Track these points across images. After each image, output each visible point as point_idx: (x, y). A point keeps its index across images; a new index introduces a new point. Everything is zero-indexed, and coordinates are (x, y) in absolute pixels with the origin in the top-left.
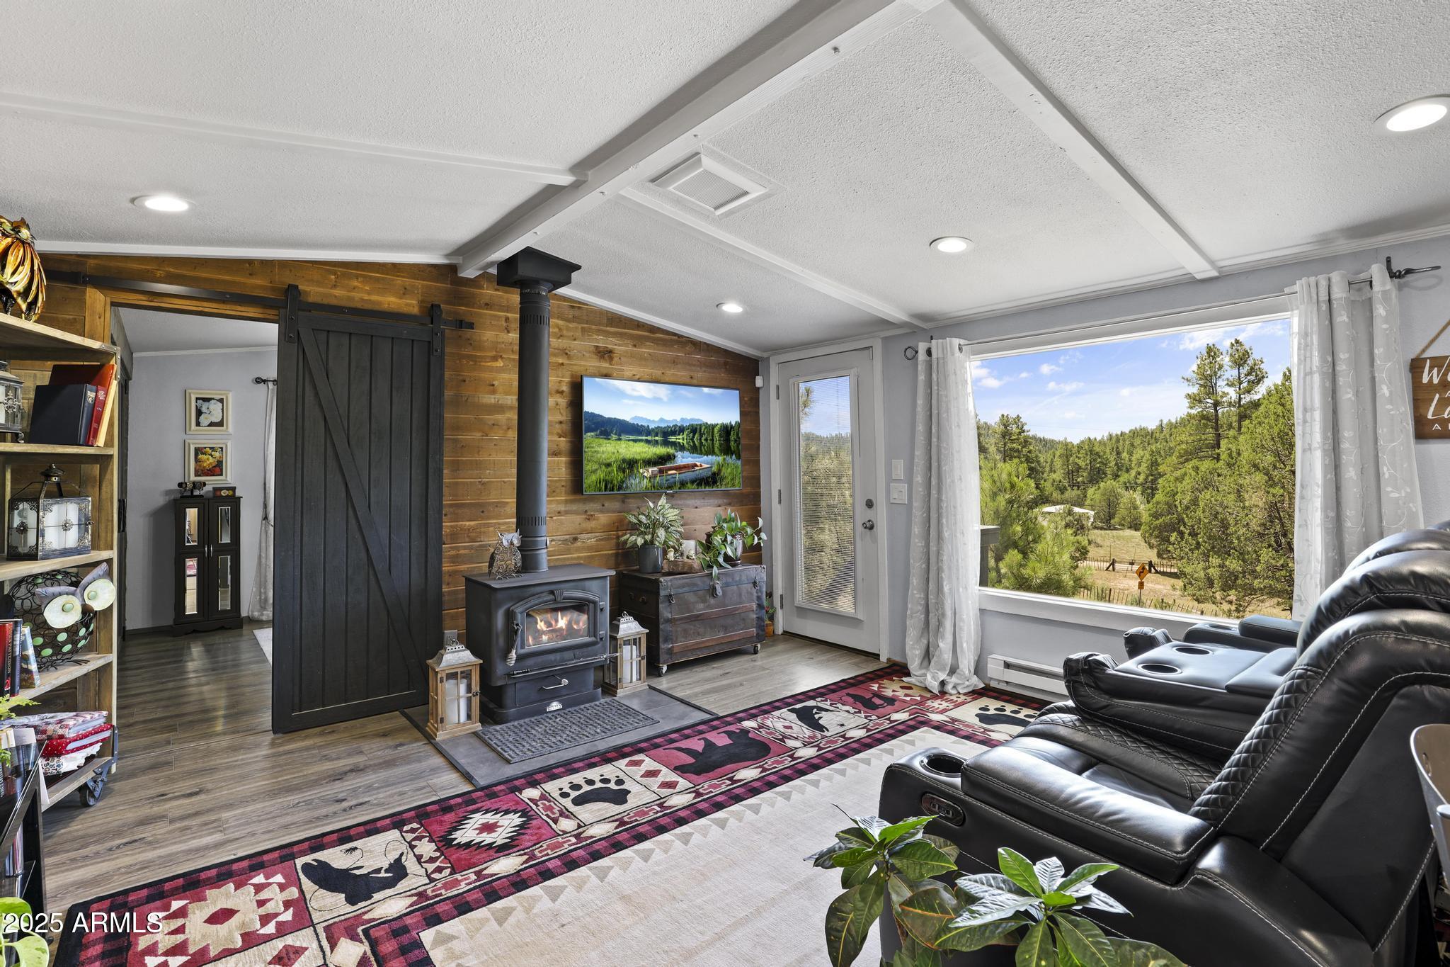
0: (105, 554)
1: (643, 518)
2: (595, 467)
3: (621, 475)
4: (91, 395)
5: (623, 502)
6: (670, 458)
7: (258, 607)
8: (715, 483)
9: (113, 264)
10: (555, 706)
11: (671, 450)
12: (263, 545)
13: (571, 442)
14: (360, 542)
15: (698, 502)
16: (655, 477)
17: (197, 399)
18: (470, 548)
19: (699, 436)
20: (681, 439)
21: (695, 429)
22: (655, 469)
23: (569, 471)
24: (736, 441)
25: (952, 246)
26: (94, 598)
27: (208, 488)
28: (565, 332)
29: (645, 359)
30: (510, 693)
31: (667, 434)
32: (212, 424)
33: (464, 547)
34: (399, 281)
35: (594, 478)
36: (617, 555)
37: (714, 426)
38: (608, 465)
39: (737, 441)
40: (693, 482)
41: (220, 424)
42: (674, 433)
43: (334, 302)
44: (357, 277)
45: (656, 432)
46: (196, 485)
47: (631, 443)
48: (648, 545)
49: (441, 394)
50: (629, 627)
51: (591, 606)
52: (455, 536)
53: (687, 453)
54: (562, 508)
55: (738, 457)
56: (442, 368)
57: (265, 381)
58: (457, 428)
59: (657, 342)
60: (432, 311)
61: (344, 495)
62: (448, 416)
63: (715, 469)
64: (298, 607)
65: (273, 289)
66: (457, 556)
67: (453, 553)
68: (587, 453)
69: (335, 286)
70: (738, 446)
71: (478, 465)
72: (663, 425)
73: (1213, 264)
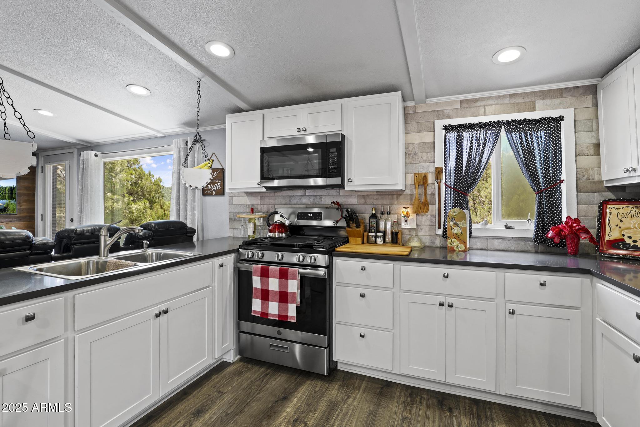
8: (5, 212)
24: (15, 194)
63: (5, 206)
73: (158, 131)
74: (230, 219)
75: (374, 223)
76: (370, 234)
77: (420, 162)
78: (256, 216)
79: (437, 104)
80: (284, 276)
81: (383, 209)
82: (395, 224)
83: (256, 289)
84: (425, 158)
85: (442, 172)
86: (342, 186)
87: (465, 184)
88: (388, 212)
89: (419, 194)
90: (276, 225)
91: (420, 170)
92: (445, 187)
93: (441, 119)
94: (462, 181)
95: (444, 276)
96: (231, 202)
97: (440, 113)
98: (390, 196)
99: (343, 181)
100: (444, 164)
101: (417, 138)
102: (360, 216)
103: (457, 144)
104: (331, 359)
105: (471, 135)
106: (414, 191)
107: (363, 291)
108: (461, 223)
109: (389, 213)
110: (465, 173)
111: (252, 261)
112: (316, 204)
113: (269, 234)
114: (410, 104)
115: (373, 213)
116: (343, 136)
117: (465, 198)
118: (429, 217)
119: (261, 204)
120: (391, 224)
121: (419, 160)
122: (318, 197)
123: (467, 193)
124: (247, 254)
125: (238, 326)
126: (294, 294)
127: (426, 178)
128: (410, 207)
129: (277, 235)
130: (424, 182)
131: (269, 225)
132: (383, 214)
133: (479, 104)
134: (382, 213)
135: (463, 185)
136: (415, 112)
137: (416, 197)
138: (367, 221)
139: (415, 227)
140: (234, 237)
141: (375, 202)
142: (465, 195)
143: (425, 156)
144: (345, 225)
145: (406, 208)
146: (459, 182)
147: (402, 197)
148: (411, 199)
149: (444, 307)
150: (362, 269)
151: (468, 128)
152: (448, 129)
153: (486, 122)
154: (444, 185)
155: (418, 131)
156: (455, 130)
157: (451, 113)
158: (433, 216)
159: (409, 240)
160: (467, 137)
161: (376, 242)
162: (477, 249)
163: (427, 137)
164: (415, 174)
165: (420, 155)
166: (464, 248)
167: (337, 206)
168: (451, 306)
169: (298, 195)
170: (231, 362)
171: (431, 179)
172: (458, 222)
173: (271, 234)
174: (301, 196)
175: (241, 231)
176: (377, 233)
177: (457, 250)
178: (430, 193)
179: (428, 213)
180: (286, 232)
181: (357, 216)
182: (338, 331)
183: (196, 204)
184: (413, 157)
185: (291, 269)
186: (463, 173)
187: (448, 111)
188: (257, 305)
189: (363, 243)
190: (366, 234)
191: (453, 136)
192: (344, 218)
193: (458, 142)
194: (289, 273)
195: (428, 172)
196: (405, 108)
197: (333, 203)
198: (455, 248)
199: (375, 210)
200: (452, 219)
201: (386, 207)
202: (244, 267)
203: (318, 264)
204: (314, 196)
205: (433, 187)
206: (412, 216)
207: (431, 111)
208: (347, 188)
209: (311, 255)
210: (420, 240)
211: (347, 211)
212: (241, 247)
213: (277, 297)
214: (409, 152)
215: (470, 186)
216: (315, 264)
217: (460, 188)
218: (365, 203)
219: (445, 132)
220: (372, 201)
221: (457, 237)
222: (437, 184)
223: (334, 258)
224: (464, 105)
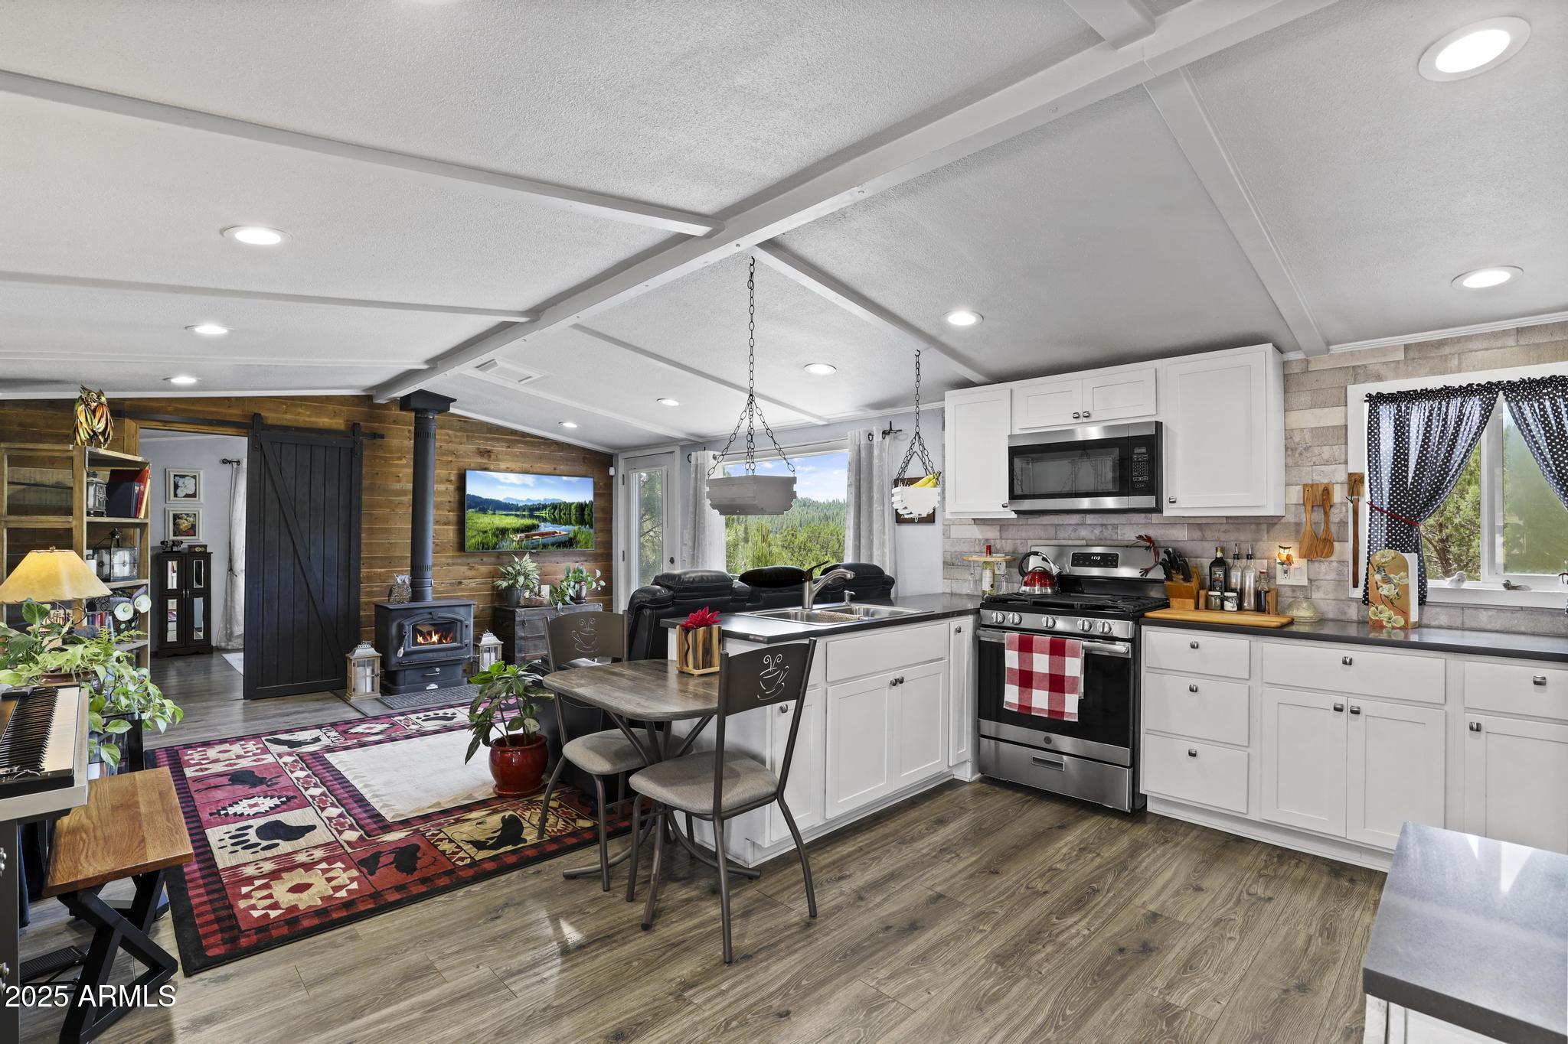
0: (144, 581)
1: (510, 569)
2: (475, 533)
3: (495, 539)
4: (137, 488)
5: (498, 558)
6: (534, 527)
7: (224, 639)
8: (571, 545)
9: (141, 403)
10: (434, 686)
11: (535, 522)
12: (229, 591)
13: (458, 515)
14: (303, 580)
15: (559, 559)
16: (523, 540)
17: (175, 476)
18: (381, 586)
19: (559, 512)
20: (544, 513)
21: (555, 507)
22: (523, 535)
23: (455, 536)
24: (589, 515)
25: (670, 402)
26: (140, 605)
27: (184, 546)
28: (453, 439)
29: (517, 456)
30: (401, 676)
31: (532, 510)
32: (187, 496)
33: (377, 586)
34: (331, 407)
35: (473, 541)
36: (492, 595)
37: (571, 504)
38: (485, 532)
39: (591, 515)
40: (553, 545)
41: (194, 495)
42: (538, 509)
43: (285, 423)
44: (301, 406)
45: (524, 508)
46: (174, 543)
47: (503, 517)
48: (511, 588)
49: (360, 483)
50: (489, 639)
51: (459, 623)
52: (370, 578)
53: (548, 524)
54: (450, 561)
55: (591, 527)
56: (361, 466)
57: (230, 462)
58: (372, 506)
59: (526, 443)
60: (354, 428)
61: (292, 549)
62: (365, 497)
63: (571, 535)
64: (261, 620)
65: (244, 416)
66: (372, 592)
67: (368, 589)
68: (469, 523)
69: (286, 413)
70: (591, 518)
71: (387, 531)
72: (530, 504)
73: (820, 418)
74: (945, 563)
75: (1219, 573)
76: (1211, 593)
77: (1317, 463)
78: (998, 558)
79: (1352, 353)
80: (1057, 649)
81: (1240, 549)
82: (1262, 576)
83: (1010, 669)
84: (1326, 456)
85: (1363, 482)
86: (1158, 509)
87: (1413, 504)
88: (1248, 555)
89: (1315, 523)
90: (1035, 573)
91: (1315, 477)
92: (1371, 509)
93: (1363, 382)
94: (1407, 498)
95: (1345, 662)
96: (946, 535)
97: (1359, 371)
98: (1253, 527)
99: (1159, 501)
100: (1367, 467)
101: (1308, 419)
102: (1192, 562)
103: (1396, 428)
104: (1136, 790)
105: (1427, 411)
106: (1303, 518)
107: (1195, 682)
108: (1397, 577)
109: (1249, 557)
110: (1412, 484)
111: (1001, 628)
112: (1106, 539)
113: (1024, 588)
114: (1292, 356)
115: (1218, 556)
116: (1159, 425)
117: (1412, 530)
118: (1335, 564)
119: (1001, 538)
120: (1255, 577)
121: (1314, 459)
122: (1110, 527)
123: (1417, 522)
124: (996, 616)
125: (977, 727)
126: (1075, 679)
127: (1328, 493)
128: (1297, 545)
129: (1037, 590)
130: (1323, 500)
131: (1023, 573)
132: (1238, 559)
133: (1446, 350)
134: (1237, 557)
135: (1408, 507)
136: (1306, 371)
137: (1306, 528)
138: (1207, 571)
139: (1305, 582)
140: (952, 594)
141: (1223, 537)
142: (1412, 524)
143: (1326, 452)
144: (1163, 576)
145: (1285, 548)
146: (1399, 500)
147: (1277, 527)
148: (1298, 532)
149: (1344, 714)
150: (1193, 647)
151: (1420, 397)
152: (1376, 400)
153: (1460, 386)
154: (1368, 507)
155: (1313, 406)
156: (1391, 402)
157: (1382, 370)
158: (1342, 562)
159: (1290, 606)
160: (1417, 416)
161: (1222, 607)
162: (1440, 627)
163: (1331, 417)
164: (1305, 486)
165: (1316, 450)
166: (1402, 623)
167: (1148, 544)
168: (1356, 712)
169: (1070, 522)
170: (967, 780)
171: (1339, 495)
172: (1392, 576)
173: (1028, 589)
174: (1078, 524)
175: (970, 583)
176: (1226, 591)
177: (1390, 625)
178: (1337, 520)
179: (1333, 558)
180: (1052, 585)
181: (1185, 561)
182: (1149, 745)
183: (887, 537)
184: (1301, 454)
185: (1069, 642)
186: (1409, 484)
187: (1377, 367)
188: (1012, 695)
189: (1197, 607)
190: (1202, 593)
191: (1387, 413)
192: (1161, 564)
193: (1399, 425)
194: (1066, 647)
195: (1334, 481)
196: (1285, 364)
197: (1140, 537)
198: (1384, 623)
199: (1222, 551)
200: (1380, 569)
201: (1244, 546)
202: (989, 636)
203: (1115, 635)
204: (1102, 525)
205: (1344, 509)
206: (1299, 563)
207: (1340, 368)
208: (1167, 513)
209: (1103, 620)
210: (1313, 606)
211: (1167, 552)
212: (983, 606)
213: (1047, 684)
214: (1293, 446)
215: (1421, 508)
216: (1110, 635)
217: (1401, 511)
218: (1203, 539)
219: (1370, 406)
220: (1216, 534)
221: (1390, 602)
222: (1350, 505)
223: (1143, 628)
224: (1412, 354)
